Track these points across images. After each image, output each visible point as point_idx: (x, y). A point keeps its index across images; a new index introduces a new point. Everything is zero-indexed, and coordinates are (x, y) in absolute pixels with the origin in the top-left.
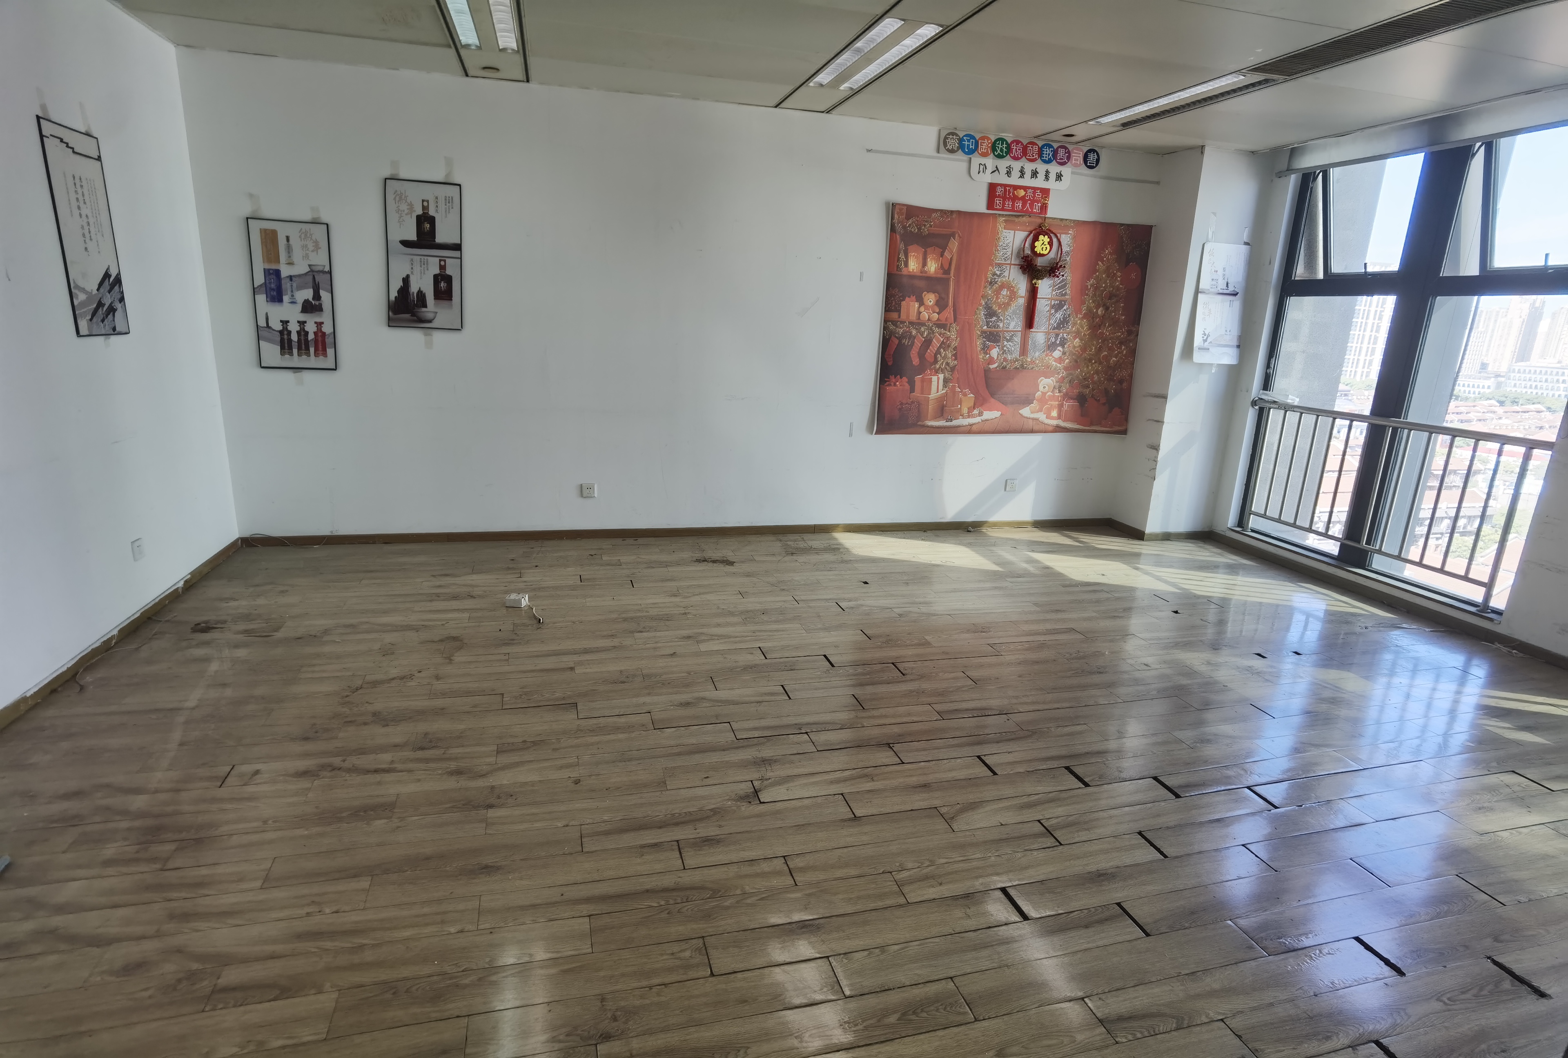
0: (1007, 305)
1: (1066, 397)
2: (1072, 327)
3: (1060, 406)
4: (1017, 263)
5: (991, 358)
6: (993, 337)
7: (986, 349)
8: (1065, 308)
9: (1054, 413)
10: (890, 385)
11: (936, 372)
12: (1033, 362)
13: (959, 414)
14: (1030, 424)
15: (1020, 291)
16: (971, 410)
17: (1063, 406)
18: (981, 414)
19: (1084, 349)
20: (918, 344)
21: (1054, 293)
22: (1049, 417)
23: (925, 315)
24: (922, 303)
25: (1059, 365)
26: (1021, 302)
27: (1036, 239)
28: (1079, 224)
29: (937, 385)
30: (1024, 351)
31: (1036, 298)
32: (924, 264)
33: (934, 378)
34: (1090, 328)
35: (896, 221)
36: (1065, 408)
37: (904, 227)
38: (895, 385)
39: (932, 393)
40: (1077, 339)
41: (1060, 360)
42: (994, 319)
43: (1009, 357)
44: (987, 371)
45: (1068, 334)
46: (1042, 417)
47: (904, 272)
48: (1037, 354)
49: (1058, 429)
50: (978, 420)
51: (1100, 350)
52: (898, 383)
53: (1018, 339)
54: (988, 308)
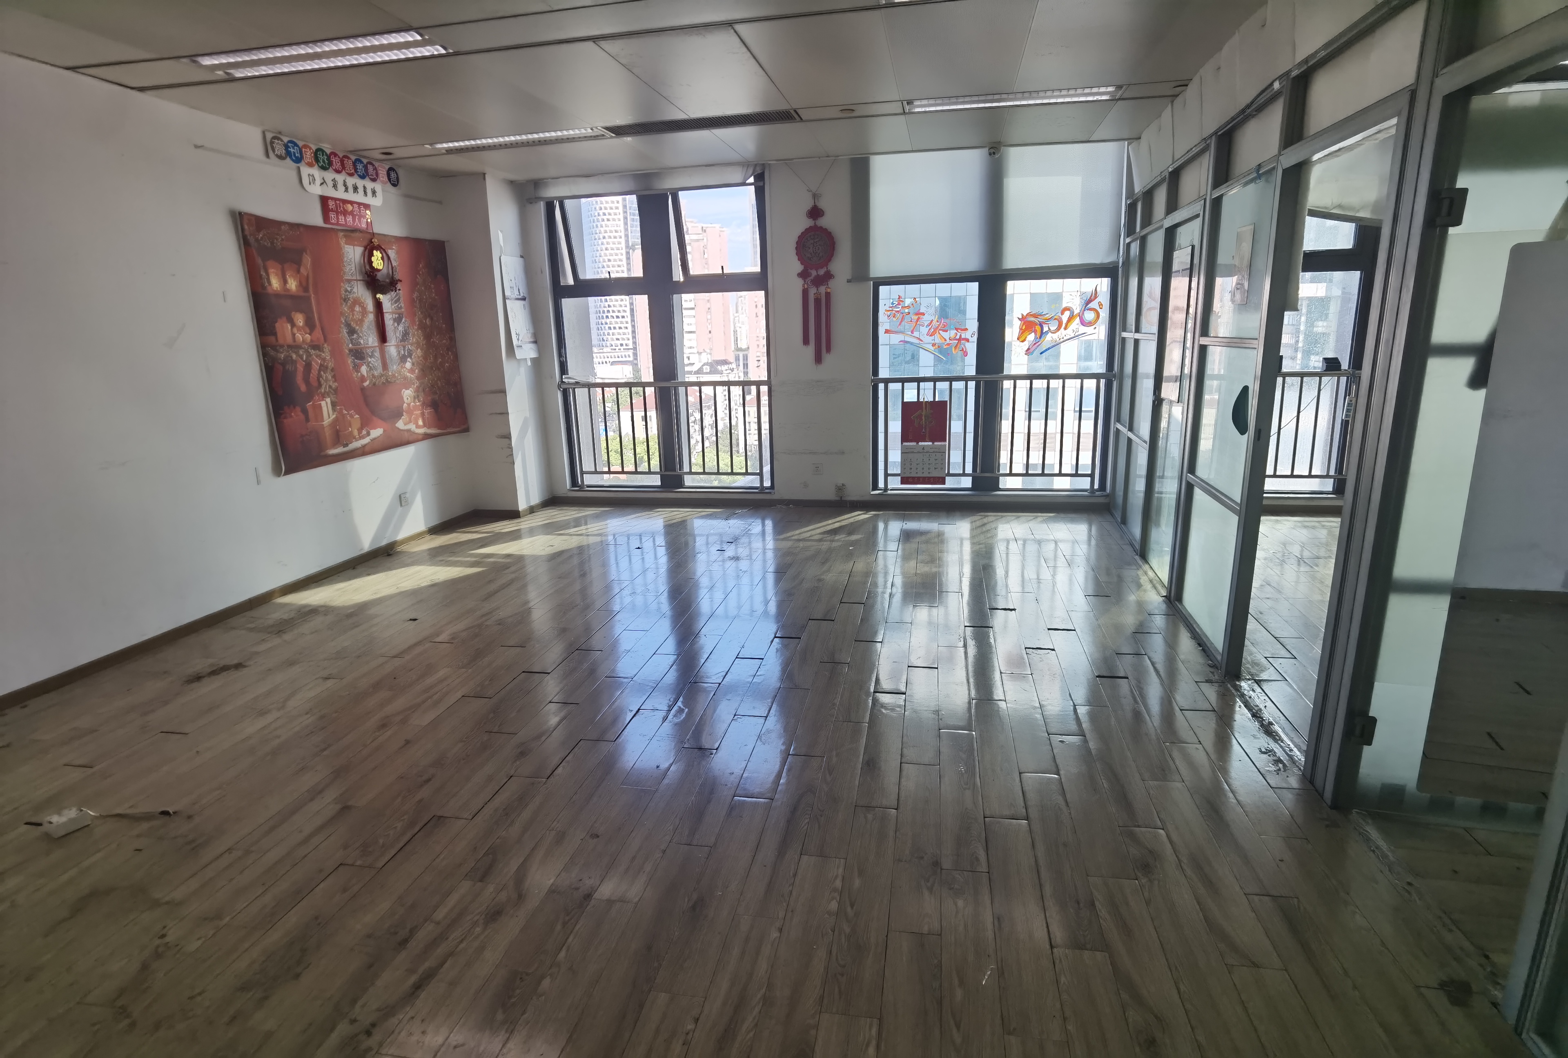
0: (361, 322)
1: (424, 404)
2: (413, 339)
3: (423, 414)
4: (361, 278)
5: (363, 376)
6: (359, 354)
7: (357, 368)
8: (403, 321)
9: (420, 423)
10: (285, 418)
11: (323, 397)
12: (394, 376)
13: (351, 438)
14: (406, 436)
15: (368, 307)
16: (360, 430)
17: (424, 415)
18: (368, 434)
19: (425, 357)
20: (300, 368)
21: (393, 307)
22: (418, 427)
23: (299, 337)
24: (293, 325)
25: (412, 376)
26: (371, 317)
27: (371, 255)
28: (398, 239)
29: (327, 411)
30: (385, 366)
31: (383, 313)
32: (285, 282)
33: (323, 403)
34: (424, 339)
35: (247, 233)
36: (426, 415)
37: (257, 240)
38: (291, 417)
39: (325, 419)
40: (419, 350)
41: (412, 371)
42: (355, 336)
43: (376, 373)
44: (363, 389)
45: (412, 345)
46: (412, 427)
47: (269, 290)
48: (395, 367)
49: (427, 437)
50: (366, 440)
51: (436, 358)
52: (293, 414)
53: (377, 354)
54: (348, 325)
